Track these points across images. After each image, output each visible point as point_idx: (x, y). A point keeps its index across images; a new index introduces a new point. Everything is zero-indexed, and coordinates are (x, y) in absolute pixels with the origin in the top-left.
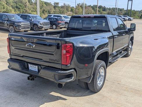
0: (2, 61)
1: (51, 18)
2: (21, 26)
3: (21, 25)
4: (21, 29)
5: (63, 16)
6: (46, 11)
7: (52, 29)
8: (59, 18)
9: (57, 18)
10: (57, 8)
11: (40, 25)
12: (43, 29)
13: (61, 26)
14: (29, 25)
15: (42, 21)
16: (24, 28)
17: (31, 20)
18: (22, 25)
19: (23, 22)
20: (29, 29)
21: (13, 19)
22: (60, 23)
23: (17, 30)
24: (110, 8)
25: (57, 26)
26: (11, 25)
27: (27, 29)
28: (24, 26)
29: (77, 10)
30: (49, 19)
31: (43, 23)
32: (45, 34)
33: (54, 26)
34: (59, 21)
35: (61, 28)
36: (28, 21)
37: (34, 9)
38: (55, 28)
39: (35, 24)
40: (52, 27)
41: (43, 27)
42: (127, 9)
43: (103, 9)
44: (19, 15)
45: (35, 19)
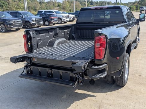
0: (6, 62)
1: (43, 14)
2: (12, 24)
3: (12, 22)
4: (12, 27)
5: (55, 12)
6: (32, 8)
7: (45, 25)
8: (51, 14)
9: (49, 13)
10: (43, 4)
11: (32, 22)
12: (36, 26)
13: (54, 22)
14: (21, 22)
15: (34, 18)
16: (16, 26)
17: (22, 17)
18: (14, 23)
19: (14, 20)
20: (22, 27)
21: (2, 17)
22: (53, 19)
23: (8, 29)
24: (97, 2)
25: (49, 22)
26: (1, 24)
27: (19, 27)
28: (16, 24)
29: (64, 5)
30: (41, 15)
31: (35, 20)
32: (58, 29)
33: (47, 23)
34: (52, 17)
35: (54, 24)
36: (19, 18)
37: (18, 6)
38: (47, 24)
39: (27, 22)
40: (45, 23)
41: (36, 24)
42: (116, 2)
43: (91, 3)
44: (8, 12)
45: (25, 15)
